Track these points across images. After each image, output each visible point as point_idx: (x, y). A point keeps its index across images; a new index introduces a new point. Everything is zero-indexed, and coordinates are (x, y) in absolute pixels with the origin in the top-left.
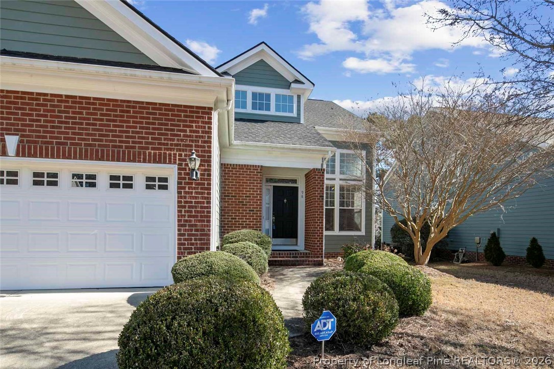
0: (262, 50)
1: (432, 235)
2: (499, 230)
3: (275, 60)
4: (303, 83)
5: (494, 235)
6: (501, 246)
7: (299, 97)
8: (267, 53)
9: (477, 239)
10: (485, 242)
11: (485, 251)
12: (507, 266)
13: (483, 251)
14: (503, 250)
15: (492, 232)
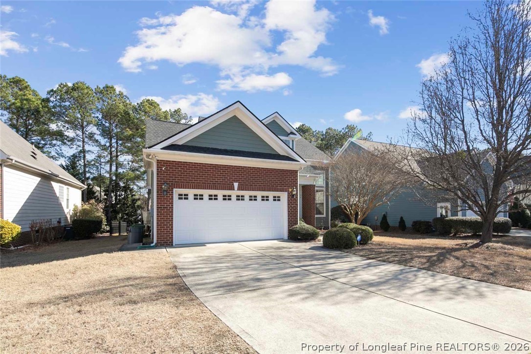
0: (276, 116)
1: (359, 217)
2: (386, 213)
3: (281, 121)
4: (296, 135)
5: (384, 215)
6: (388, 221)
7: (293, 141)
8: (277, 117)
9: (376, 217)
10: (380, 219)
11: (381, 223)
12: (390, 231)
13: (379, 224)
14: (389, 223)
15: (383, 214)
